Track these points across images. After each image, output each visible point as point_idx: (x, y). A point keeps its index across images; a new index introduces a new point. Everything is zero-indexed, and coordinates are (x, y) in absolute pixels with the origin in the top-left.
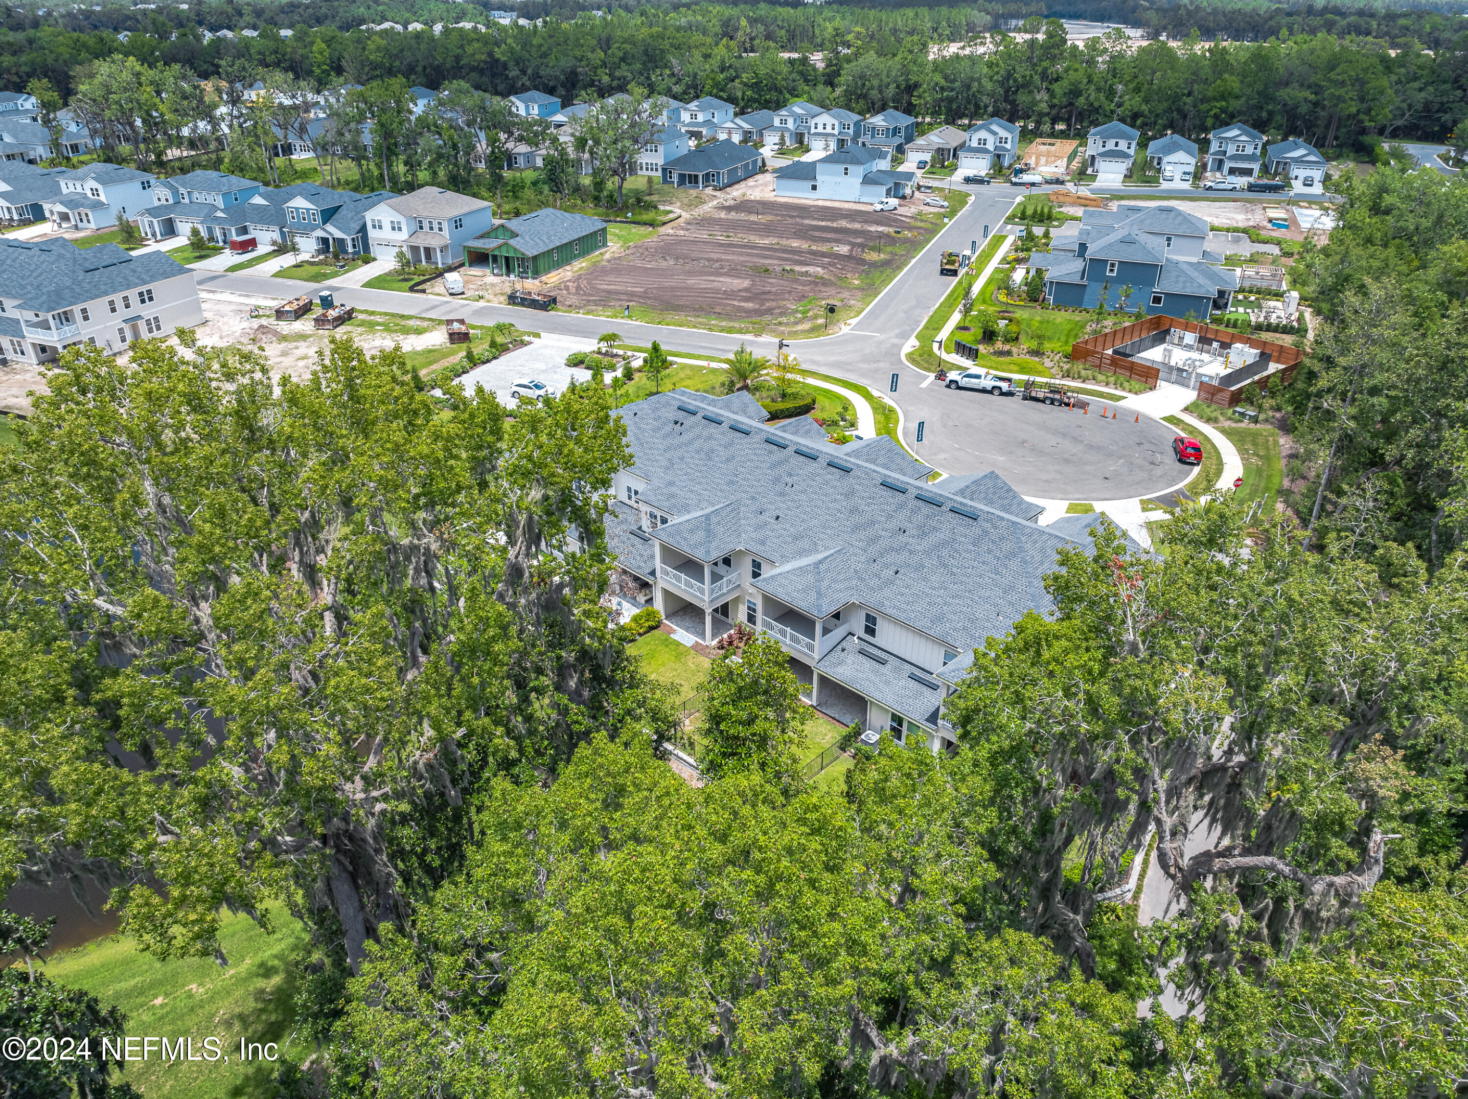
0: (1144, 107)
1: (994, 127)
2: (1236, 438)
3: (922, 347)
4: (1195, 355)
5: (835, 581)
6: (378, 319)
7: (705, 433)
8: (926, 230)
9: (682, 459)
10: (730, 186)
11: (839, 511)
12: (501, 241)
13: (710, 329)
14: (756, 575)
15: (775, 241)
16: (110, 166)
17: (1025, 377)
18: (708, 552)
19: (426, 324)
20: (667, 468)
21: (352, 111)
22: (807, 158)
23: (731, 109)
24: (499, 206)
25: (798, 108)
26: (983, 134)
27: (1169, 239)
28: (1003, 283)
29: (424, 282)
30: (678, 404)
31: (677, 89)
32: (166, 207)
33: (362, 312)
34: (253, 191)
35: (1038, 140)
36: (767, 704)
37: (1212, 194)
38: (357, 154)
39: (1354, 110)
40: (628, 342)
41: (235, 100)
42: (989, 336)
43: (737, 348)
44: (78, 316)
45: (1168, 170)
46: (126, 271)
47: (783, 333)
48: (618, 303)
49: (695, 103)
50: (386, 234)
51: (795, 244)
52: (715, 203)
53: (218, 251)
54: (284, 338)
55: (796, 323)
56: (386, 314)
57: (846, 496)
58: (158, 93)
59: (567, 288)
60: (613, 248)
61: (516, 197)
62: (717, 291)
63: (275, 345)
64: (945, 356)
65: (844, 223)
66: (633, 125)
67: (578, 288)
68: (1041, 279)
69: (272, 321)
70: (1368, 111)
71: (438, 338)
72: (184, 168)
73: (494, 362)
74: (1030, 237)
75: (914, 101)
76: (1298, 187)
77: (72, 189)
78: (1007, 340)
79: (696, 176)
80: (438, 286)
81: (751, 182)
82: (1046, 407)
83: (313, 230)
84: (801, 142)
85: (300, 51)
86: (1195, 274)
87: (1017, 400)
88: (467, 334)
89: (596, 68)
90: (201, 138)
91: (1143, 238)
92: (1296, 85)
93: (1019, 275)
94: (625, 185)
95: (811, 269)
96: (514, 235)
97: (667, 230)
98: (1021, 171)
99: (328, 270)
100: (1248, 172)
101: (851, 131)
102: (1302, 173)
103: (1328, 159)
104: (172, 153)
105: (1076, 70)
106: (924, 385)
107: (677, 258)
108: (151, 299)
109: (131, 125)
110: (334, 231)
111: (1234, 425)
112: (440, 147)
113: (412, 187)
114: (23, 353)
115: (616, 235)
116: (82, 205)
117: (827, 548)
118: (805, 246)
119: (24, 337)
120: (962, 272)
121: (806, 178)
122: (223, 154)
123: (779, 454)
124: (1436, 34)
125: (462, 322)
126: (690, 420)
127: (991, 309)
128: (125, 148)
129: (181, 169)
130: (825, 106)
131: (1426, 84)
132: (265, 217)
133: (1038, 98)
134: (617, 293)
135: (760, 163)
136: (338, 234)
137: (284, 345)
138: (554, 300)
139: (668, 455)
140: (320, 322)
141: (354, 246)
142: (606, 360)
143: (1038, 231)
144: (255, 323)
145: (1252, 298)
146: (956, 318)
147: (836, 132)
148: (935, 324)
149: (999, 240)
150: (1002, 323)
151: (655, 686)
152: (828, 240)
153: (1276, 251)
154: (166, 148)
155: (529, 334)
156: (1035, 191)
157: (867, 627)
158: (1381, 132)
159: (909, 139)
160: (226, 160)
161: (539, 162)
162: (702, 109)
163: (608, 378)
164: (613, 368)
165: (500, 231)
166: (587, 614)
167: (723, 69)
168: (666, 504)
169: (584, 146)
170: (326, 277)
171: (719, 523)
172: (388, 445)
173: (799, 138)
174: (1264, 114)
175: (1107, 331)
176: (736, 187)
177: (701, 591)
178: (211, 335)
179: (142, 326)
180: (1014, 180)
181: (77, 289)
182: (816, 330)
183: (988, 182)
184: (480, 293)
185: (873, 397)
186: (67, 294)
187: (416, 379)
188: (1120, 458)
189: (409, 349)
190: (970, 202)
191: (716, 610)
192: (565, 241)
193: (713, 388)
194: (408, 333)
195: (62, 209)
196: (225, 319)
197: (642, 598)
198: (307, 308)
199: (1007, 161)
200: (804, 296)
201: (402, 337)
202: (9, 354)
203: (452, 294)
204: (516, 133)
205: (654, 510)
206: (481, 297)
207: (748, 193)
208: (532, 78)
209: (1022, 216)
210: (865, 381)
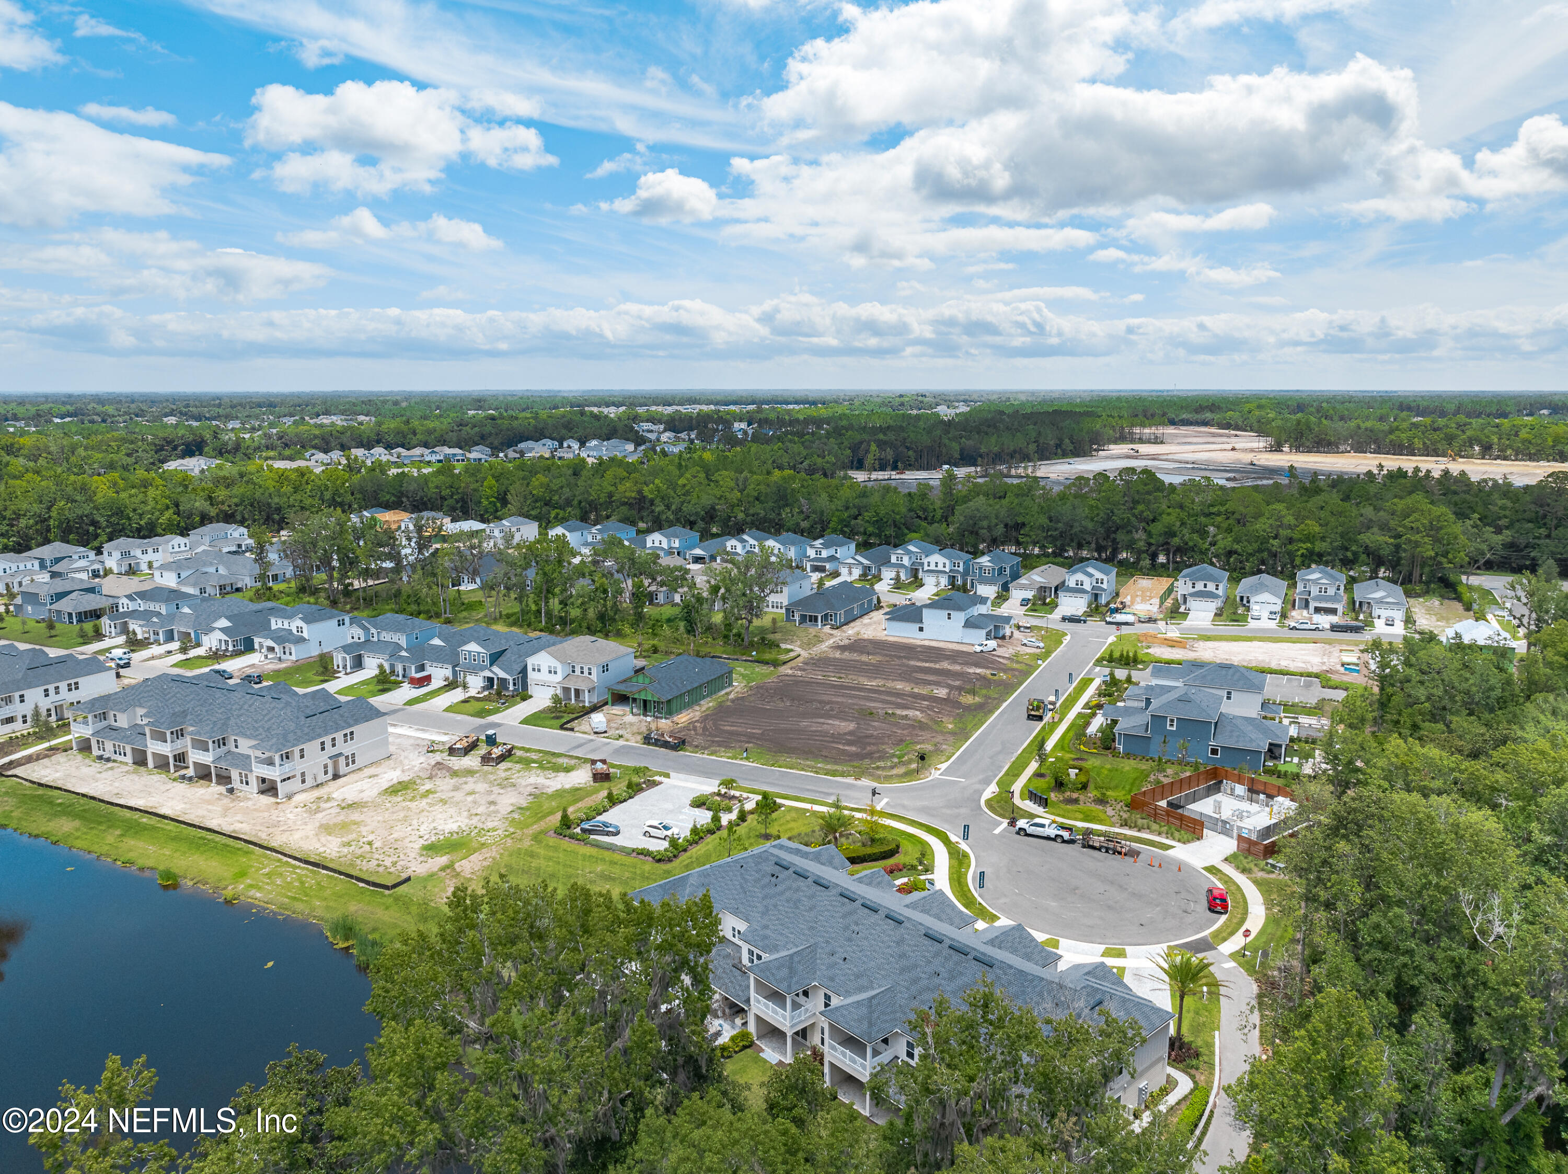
0: (1236, 546)
1: (1090, 570)
2: (1264, 888)
3: (1000, 794)
4: (1243, 806)
5: (883, 1013)
6: (534, 756)
7: (795, 885)
8: (1020, 671)
9: (775, 906)
10: (846, 624)
11: (891, 956)
12: (640, 685)
13: (817, 772)
14: (827, 1005)
15: (881, 683)
16: (307, 600)
17: (1086, 825)
18: (789, 986)
19: (573, 762)
20: (764, 914)
22: (918, 594)
23: (853, 544)
24: (640, 644)
25: (914, 546)
26: (1080, 576)
27: (1229, 694)
28: (1080, 729)
29: (573, 720)
30: (775, 859)
31: (805, 524)
32: (359, 644)
33: (522, 749)
34: (433, 633)
35: (1137, 575)
37: (1297, 634)
39: (1432, 553)
40: (743, 784)
42: (1060, 785)
43: (834, 797)
44: (297, 754)
45: (1255, 609)
46: (336, 716)
47: (879, 778)
49: (821, 541)
50: (544, 676)
51: (899, 686)
52: (831, 641)
53: (397, 684)
54: (454, 773)
55: (892, 768)
56: (540, 751)
57: (898, 943)
58: (358, 538)
59: (695, 729)
60: (738, 686)
61: (655, 635)
62: (825, 734)
63: (447, 780)
64: (1018, 802)
65: (945, 665)
67: (705, 729)
68: (1113, 729)
69: (446, 756)
70: (1445, 554)
71: (581, 777)
72: (367, 600)
73: (630, 801)
74: (1114, 681)
76: (1377, 628)
77: (280, 625)
78: (1077, 789)
79: (816, 618)
80: (583, 725)
81: (866, 620)
82: (1101, 856)
83: (481, 670)
84: (916, 576)
85: (472, 486)
86: (1249, 728)
87: (1077, 846)
88: (608, 774)
89: (733, 506)
91: (1201, 694)
92: (1375, 529)
93: (1098, 722)
94: (752, 625)
95: (910, 713)
97: (786, 670)
98: (1117, 610)
99: (490, 706)
100: (1333, 611)
101: (961, 569)
102: (1385, 613)
103: (1413, 597)
104: (359, 583)
105: (1169, 514)
106: (997, 831)
107: (793, 700)
108: (352, 739)
110: (499, 672)
111: (1265, 877)
112: (592, 591)
114: (247, 783)
115: (742, 675)
116: (287, 641)
117: (880, 986)
118: (908, 688)
119: (251, 771)
120: (1048, 717)
121: (914, 621)
123: (849, 906)
125: (604, 762)
126: (784, 874)
127: (1066, 757)
128: (318, 579)
130: (938, 545)
132: (439, 656)
133: (1136, 537)
134: (738, 734)
135: (875, 600)
136: (502, 675)
137: (456, 779)
138: (683, 741)
139: (765, 903)
140: (486, 759)
141: (514, 684)
142: (724, 802)
143: (1122, 675)
144: (432, 758)
145: (1307, 748)
146: (1033, 766)
147: (947, 570)
148: (1015, 772)
149: (1086, 682)
150: (1073, 772)
151: (734, 1084)
152: (929, 683)
153: (1341, 696)
155: (660, 774)
156: (1125, 630)
157: (908, 1052)
159: (1015, 576)
161: (677, 599)
162: (825, 546)
163: (725, 819)
164: (729, 810)
166: (693, 1032)
168: (760, 944)
169: (717, 592)
170: (490, 712)
171: (799, 962)
173: (914, 573)
174: (1349, 554)
175: (1166, 781)
176: (852, 624)
177: (784, 1018)
178: (394, 769)
179: (342, 761)
180: (1108, 619)
181: (299, 733)
182: (908, 775)
183: (1085, 622)
184: (620, 732)
185: (950, 841)
186: (291, 737)
187: (565, 817)
188: (1157, 906)
189: (559, 787)
190: (1065, 642)
191: (797, 1033)
192: (696, 685)
193: (813, 831)
194: (558, 771)
195: (270, 643)
196: (406, 754)
197: (738, 1021)
198: (473, 746)
199: (1103, 600)
200: (901, 741)
201: (553, 775)
202: (236, 784)
203: (596, 733)
204: (659, 579)
205: (752, 948)
206: (621, 736)
207: (863, 631)
208: (676, 513)
209: (1111, 659)
210: (946, 826)
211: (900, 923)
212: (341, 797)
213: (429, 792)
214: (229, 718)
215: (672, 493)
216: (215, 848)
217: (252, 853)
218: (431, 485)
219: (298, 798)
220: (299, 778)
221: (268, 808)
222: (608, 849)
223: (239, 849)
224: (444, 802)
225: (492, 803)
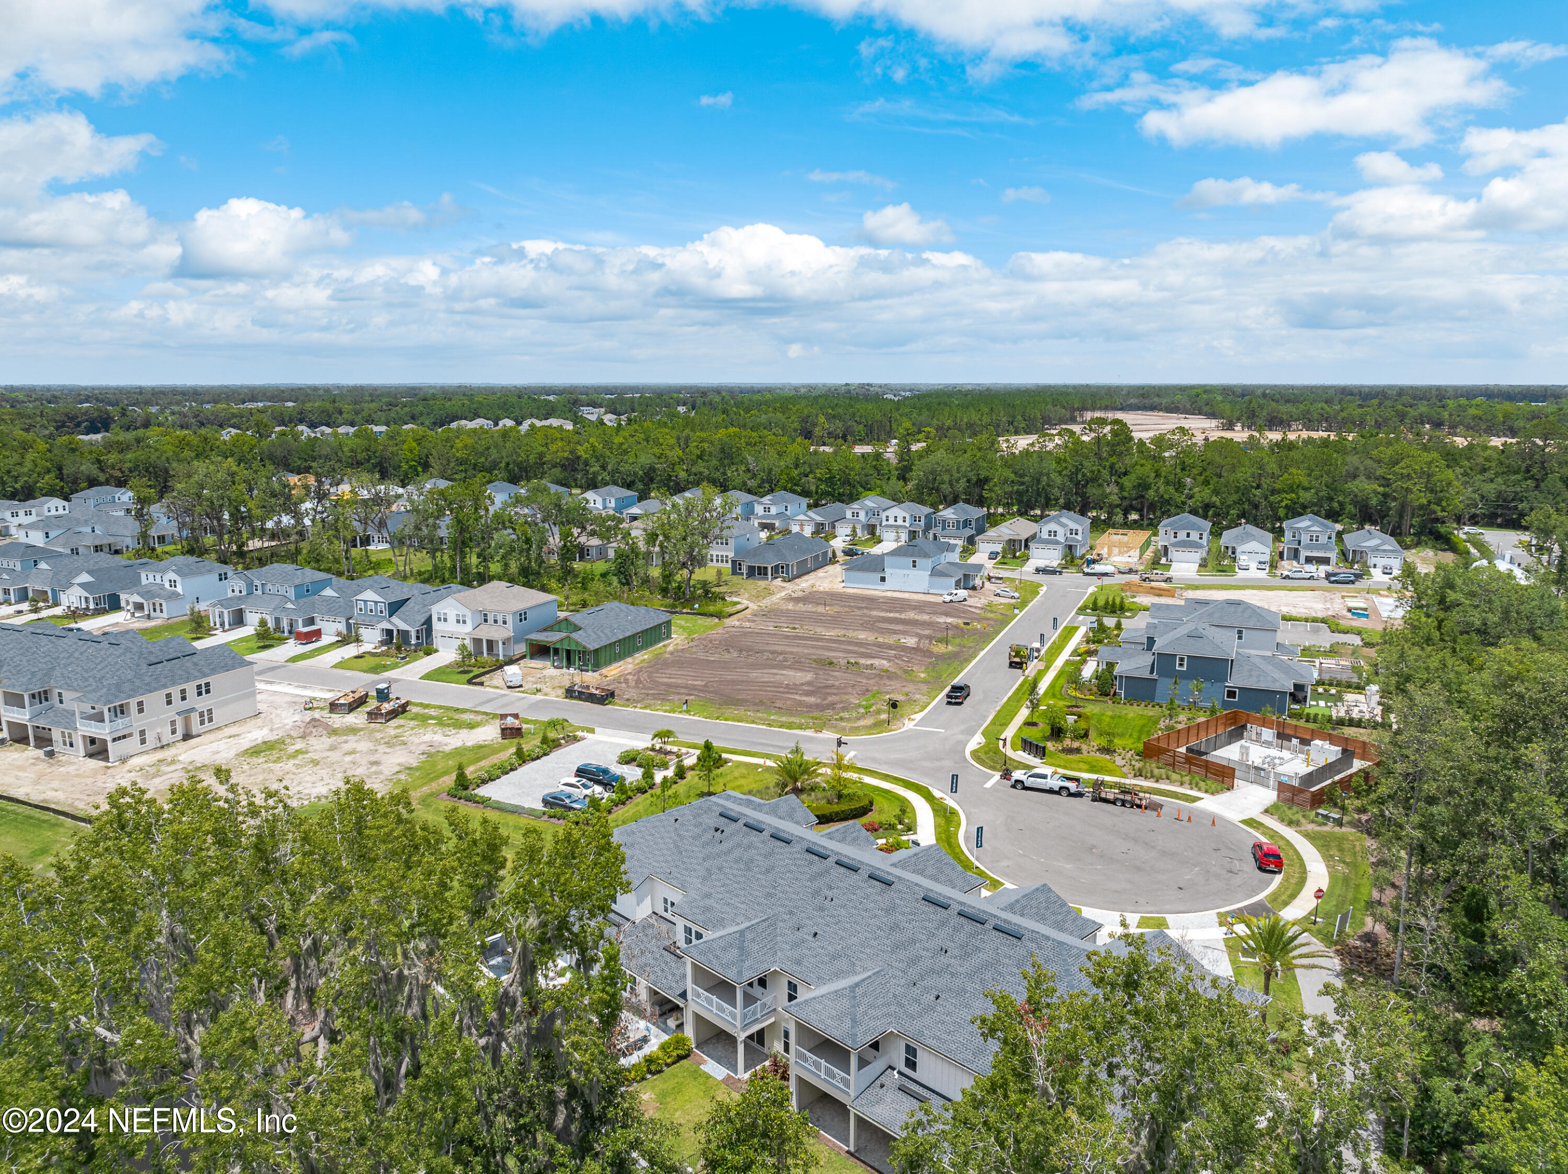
0: (1214, 499)
1: (1064, 520)
2: (1320, 843)
3: (988, 744)
4: (1274, 752)
5: (871, 1006)
6: (432, 712)
7: (746, 841)
8: (996, 621)
9: (720, 869)
10: (799, 577)
11: (879, 928)
12: (563, 635)
13: (769, 725)
14: (791, 998)
15: (843, 632)
16: (192, 559)
17: (1094, 777)
18: (740, 973)
19: (479, 718)
20: (705, 879)
21: (432, 508)
22: (877, 550)
23: (805, 501)
24: (567, 598)
25: (870, 501)
26: (1053, 526)
27: (1240, 632)
28: (1072, 675)
29: (483, 674)
30: (720, 810)
31: (752, 483)
32: (239, 598)
33: (417, 705)
34: (325, 584)
35: (1111, 530)
36: (764, 1147)
37: (1290, 583)
38: (433, 546)
39: (1424, 501)
40: (682, 738)
41: (321, 496)
42: (1057, 732)
43: (793, 745)
44: (134, 708)
45: (1243, 559)
46: (189, 664)
47: (844, 729)
48: (676, 697)
49: (769, 497)
50: (451, 626)
51: (862, 636)
52: (783, 594)
53: (282, 641)
54: (334, 732)
55: (858, 719)
56: (440, 707)
57: (887, 911)
58: (251, 490)
59: (626, 681)
60: (677, 639)
61: (585, 589)
62: (780, 685)
63: (324, 739)
64: (1009, 752)
65: (912, 615)
66: (703, 521)
67: (638, 681)
68: (1111, 672)
69: (326, 713)
70: (1439, 502)
71: (489, 733)
72: (262, 560)
73: (544, 758)
74: (1102, 628)
75: (985, 494)
76: (1377, 575)
77: (151, 580)
78: (1077, 737)
79: (766, 568)
80: (496, 679)
81: (821, 573)
82: (1117, 809)
83: (379, 622)
84: (873, 532)
85: (390, 449)
86: (1268, 668)
87: (1086, 800)
88: (520, 729)
89: (674, 465)
90: (283, 531)
91: (1211, 632)
92: (1363, 478)
93: (1089, 670)
94: (693, 576)
95: (876, 662)
96: (577, 628)
97: (733, 621)
98: (1094, 561)
99: (389, 661)
100: (1325, 561)
101: (922, 523)
102: (1381, 562)
103: (1407, 547)
104: (254, 544)
105: (1143, 465)
106: (989, 785)
107: (741, 651)
108: (208, 691)
109: (219, 519)
110: (398, 623)
111: (1318, 828)
112: (513, 541)
113: (483, 579)
114: (71, 745)
115: (681, 627)
116: (159, 596)
117: (865, 969)
118: (872, 638)
119: (75, 729)
120: (1033, 664)
121: (875, 571)
122: (302, 544)
123: (819, 865)
124: (1509, 423)
125: (516, 716)
126: (731, 828)
127: (1061, 704)
128: (209, 540)
129: (260, 559)
130: (897, 499)
131: (1497, 475)
132: (332, 610)
133: (1108, 490)
134: (677, 686)
135: (830, 555)
136: (403, 626)
137: (334, 738)
138: (612, 694)
139: (707, 864)
140: (373, 715)
141: (418, 638)
142: (659, 758)
143: (1110, 622)
144: (308, 716)
145: (1333, 691)
146: (1024, 713)
147: (907, 524)
148: (1003, 720)
149: (1071, 631)
150: (1071, 719)
152: (895, 632)
153: (1357, 640)
154: (248, 539)
155: (583, 730)
156: (1106, 581)
157: (907, 1059)
158: (1459, 520)
159: (981, 531)
160: (305, 551)
161: (611, 554)
162: (774, 503)
163: (659, 777)
164: (665, 766)
165: (564, 625)
166: (576, 1046)
167: (797, 466)
168: (701, 918)
169: (655, 541)
170: (385, 668)
171: (753, 940)
172: (384, 882)
173: (871, 530)
174: (1335, 505)
175: (1179, 727)
176: (806, 577)
177: (734, 1016)
178: (261, 728)
179: (195, 718)
180: (1086, 570)
181: (138, 682)
182: (878, 726)
183: (1061, 573)
184: (539, 686)
185: (933, 797)
186: (127, 687)
187: (461, 777)
188: (1195, 865)
189: (459, 744)
190: (1042, 593)
191: (751, 1037)
192: (628, 634)
193: (767, 788)
194: (460, 728)
195: (138, 599)
196: (278, 712)
197: (672, 1023)
198: (361, 701)
199: (1079, 552)
200: (868, 690)
201: (454, 731)
202: (58, 747)
203: (509, 687)
204: (589, 528)
205: (689, 925)
206: (538, 691)
207: (818, 584)
208: (612, 474)
209: (1094, 607)
210: (927, 781)
211: (889, 884)
212: (190, 760)
213: (298, 752)
214: (53, 668)
215: (608, 453)
216: (16, 820)
217: (61, 825)
218: (345, 449)
219: (135, 761)
220: (137, 737)
221: (95, 772)
222: (513, 812)
223: (44, 821)
224: (316, 763)
225: (376, 763)
